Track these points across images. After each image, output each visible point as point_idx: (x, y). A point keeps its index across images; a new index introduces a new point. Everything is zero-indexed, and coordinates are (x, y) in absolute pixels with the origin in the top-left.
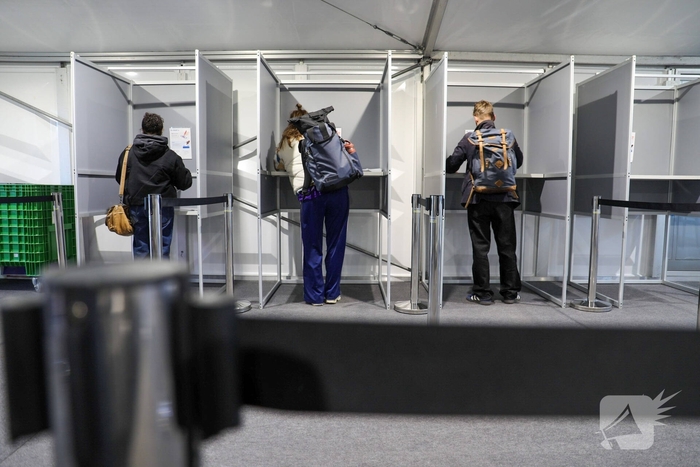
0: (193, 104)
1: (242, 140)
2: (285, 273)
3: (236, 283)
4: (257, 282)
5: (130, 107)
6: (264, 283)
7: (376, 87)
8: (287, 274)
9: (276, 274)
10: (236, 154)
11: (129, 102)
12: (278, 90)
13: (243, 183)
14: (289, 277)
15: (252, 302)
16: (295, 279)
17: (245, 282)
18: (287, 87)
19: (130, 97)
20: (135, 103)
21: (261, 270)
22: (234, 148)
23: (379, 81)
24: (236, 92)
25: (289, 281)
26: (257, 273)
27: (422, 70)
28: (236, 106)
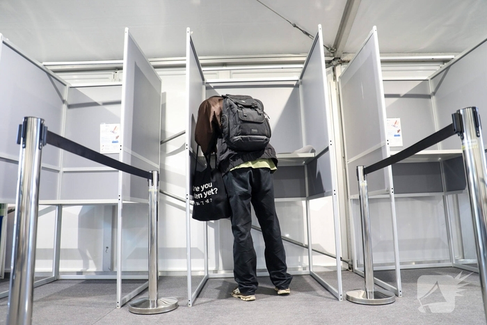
0: (119, 103)
1: (169, 135)
2: (212, 268)
3: (160, 279)
4: (185, 278)
5: (64, 107)
6: (193, 278)
7: (294, 83)
8: (214, 268)
9: (203, 269)
10: (164, 150)
11: (64, 101)
12: (204, 87)
13: (170, 177)
14: (216, 271)
15: (179, 299)
16: (222, 273)
17: (171, 277)
18: (212, 85)
19: (65, 97)
20: (69, 103)
21: (189, 265)
22: (162, 143)
23: (297, 78)
24: (165, 94)
25: (216, 275)
26: (185, 269)
27: (334, 70)
28: (164, 106)
